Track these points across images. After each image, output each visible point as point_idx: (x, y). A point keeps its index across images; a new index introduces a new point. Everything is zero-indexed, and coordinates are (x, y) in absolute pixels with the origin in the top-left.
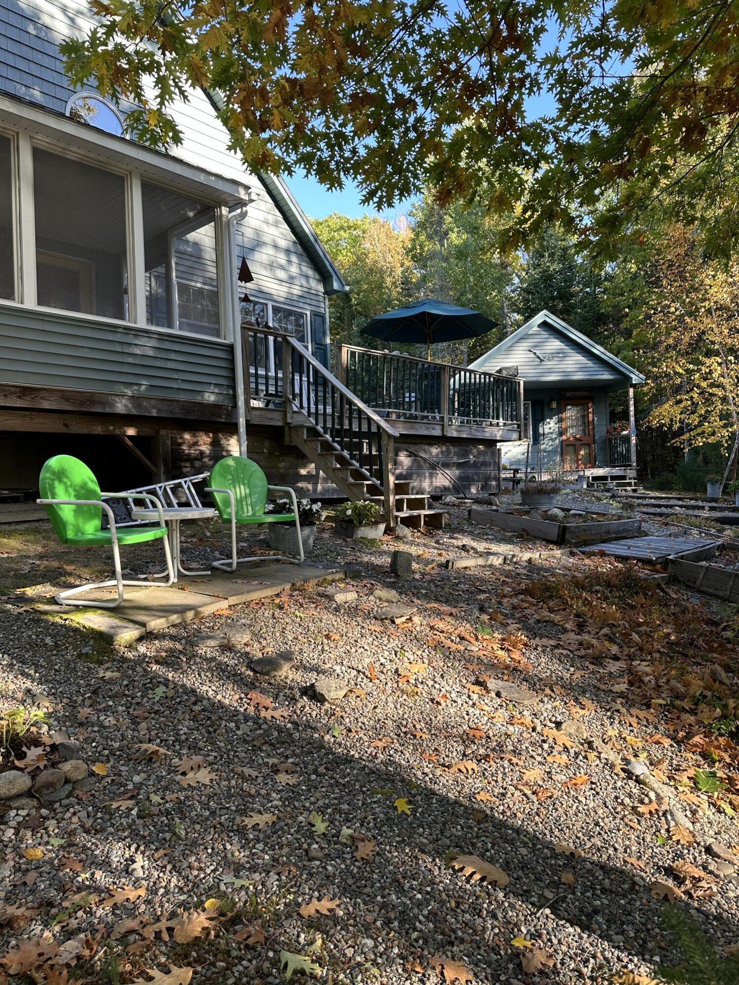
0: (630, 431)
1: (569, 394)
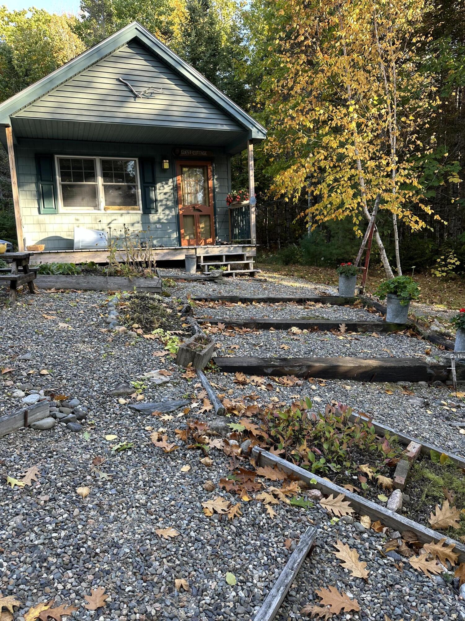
0: (250, 201)
1: (184, 153)
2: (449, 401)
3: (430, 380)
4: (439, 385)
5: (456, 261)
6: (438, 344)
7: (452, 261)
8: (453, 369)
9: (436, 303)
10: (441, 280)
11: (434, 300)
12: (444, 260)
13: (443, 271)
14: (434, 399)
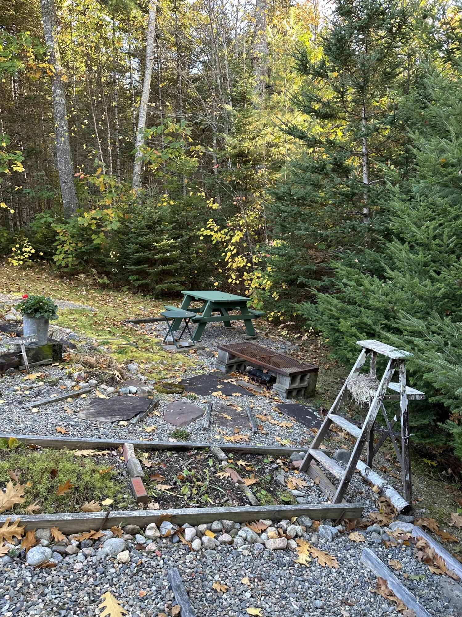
2: (22, 385)
3: (2, 370)
4: (12, 373)
5: (31, 249)
6: (10, 332)
7: (27, 250)
8: (24, 354)
9: (13, 291)
10: (19, 269)
11: (12, 289)
12: (20, 248)
13: (19, 260)
14: (8, 387)
